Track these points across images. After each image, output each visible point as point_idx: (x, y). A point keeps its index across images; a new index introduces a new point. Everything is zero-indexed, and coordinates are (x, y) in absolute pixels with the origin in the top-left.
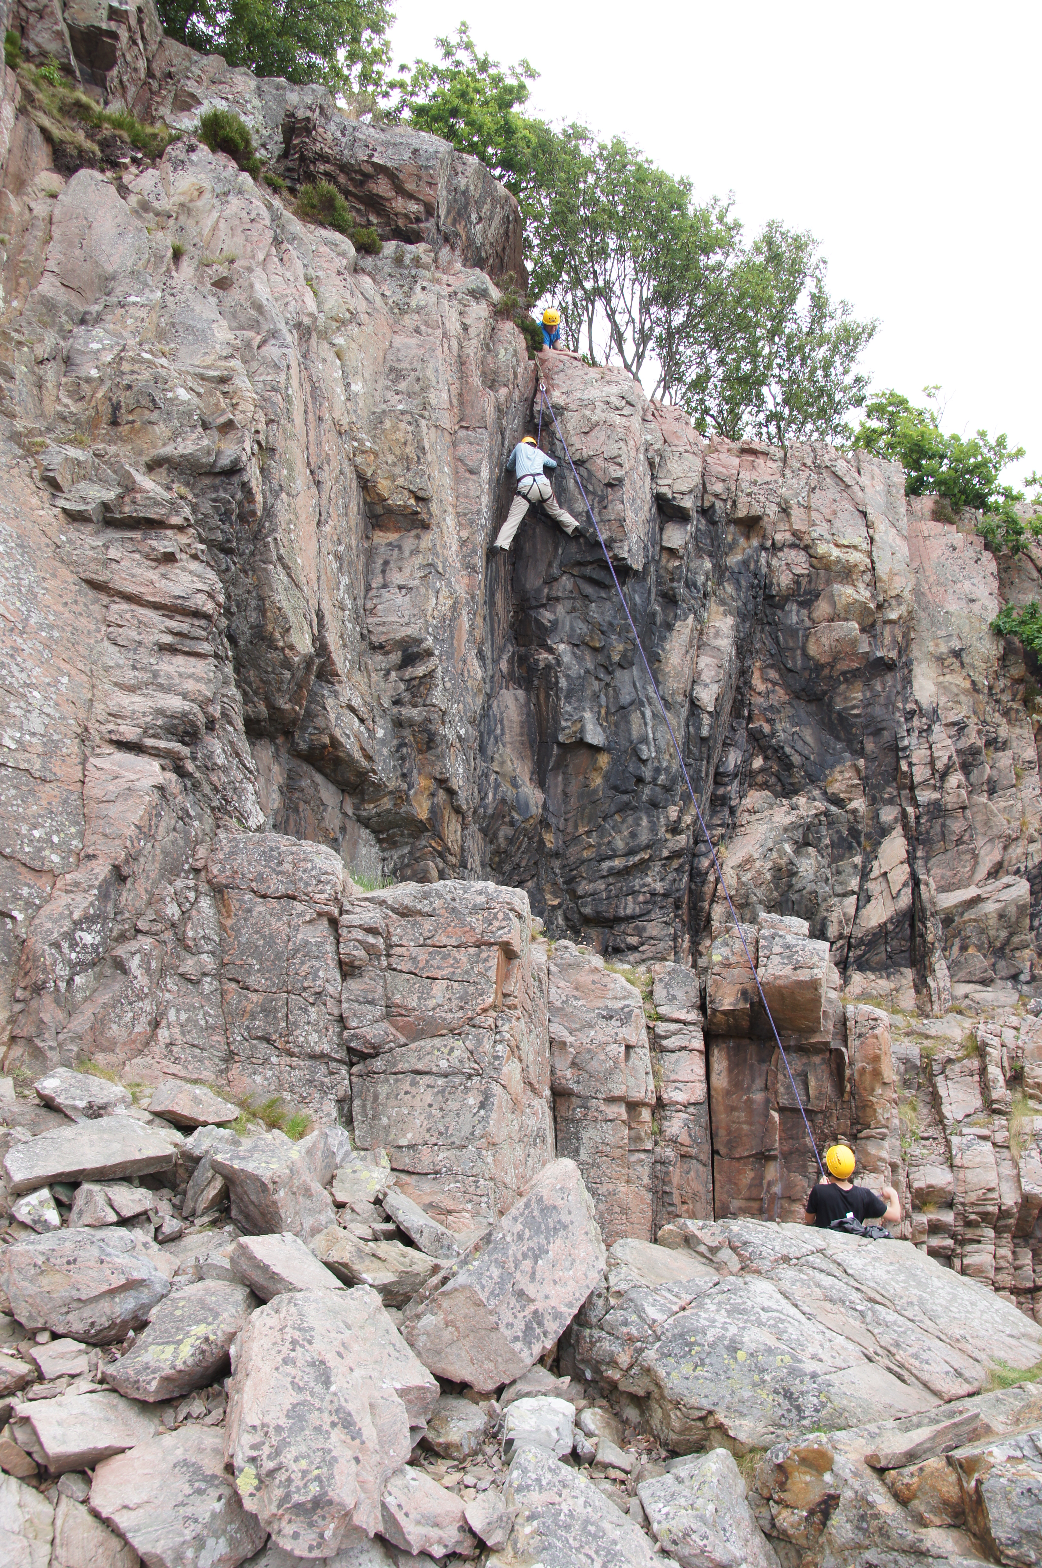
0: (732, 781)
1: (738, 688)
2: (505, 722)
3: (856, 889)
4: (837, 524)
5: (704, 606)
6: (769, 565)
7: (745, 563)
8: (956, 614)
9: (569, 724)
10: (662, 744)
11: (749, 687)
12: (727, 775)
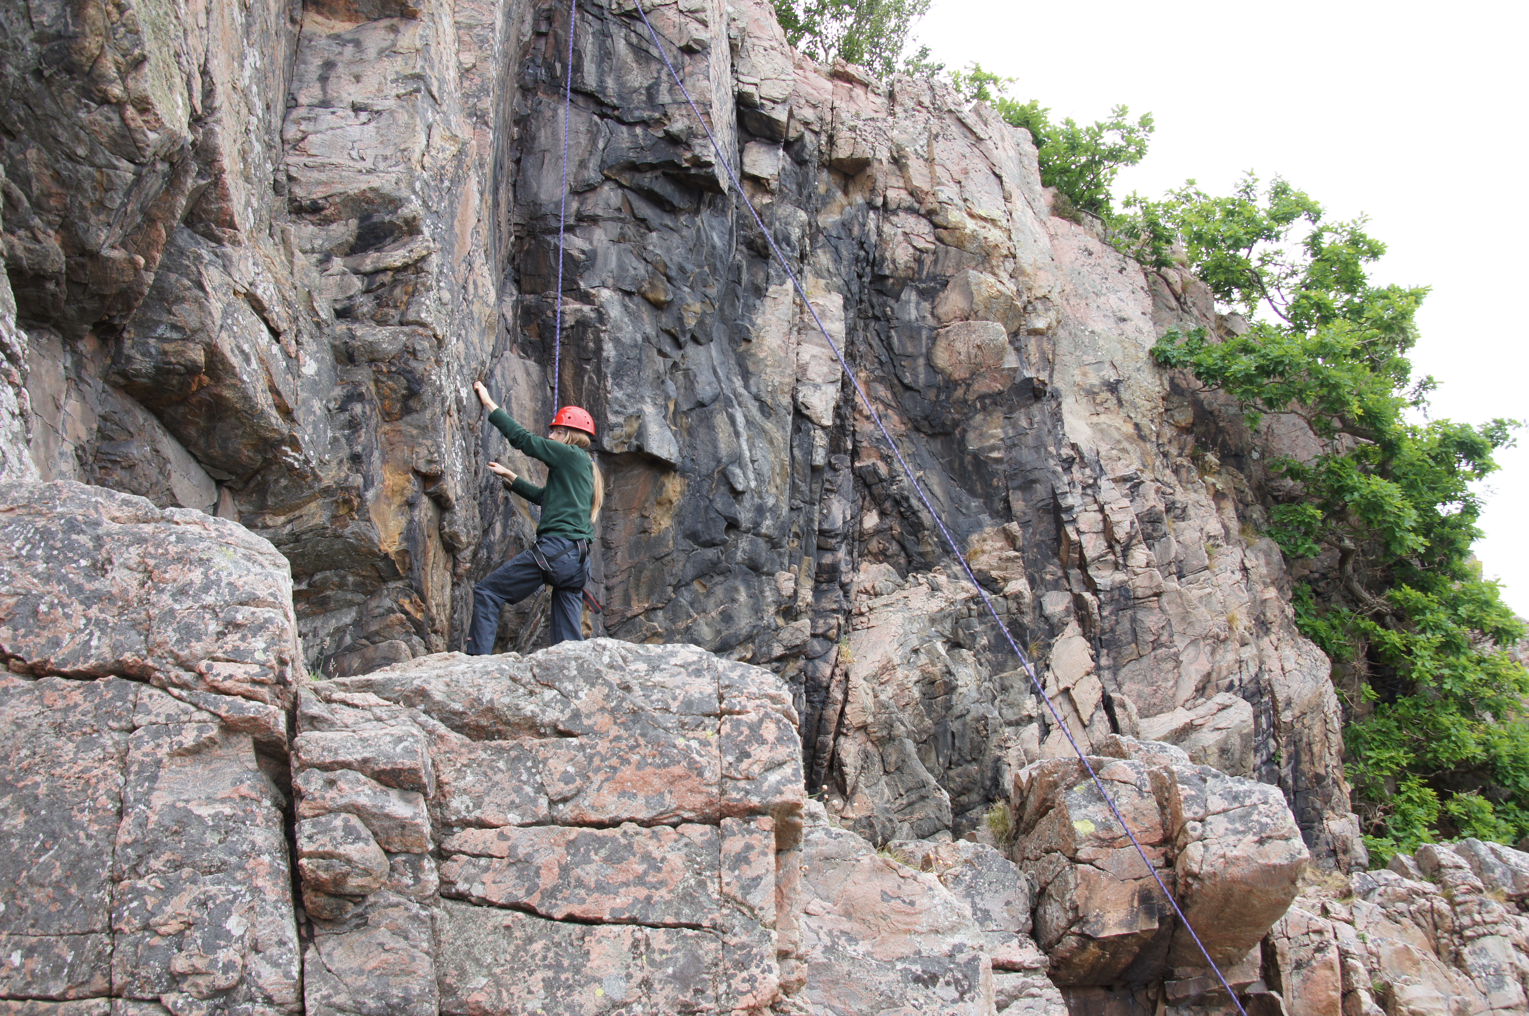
0: (841, 545)
3: (1034, 713)
4: (971, 187)
5: (802, 271)
6: (880, 232)
8: (1104, 335)
9: (621, 419)
10: (766, 469)
11: (854, 408)
12: (837, 535)
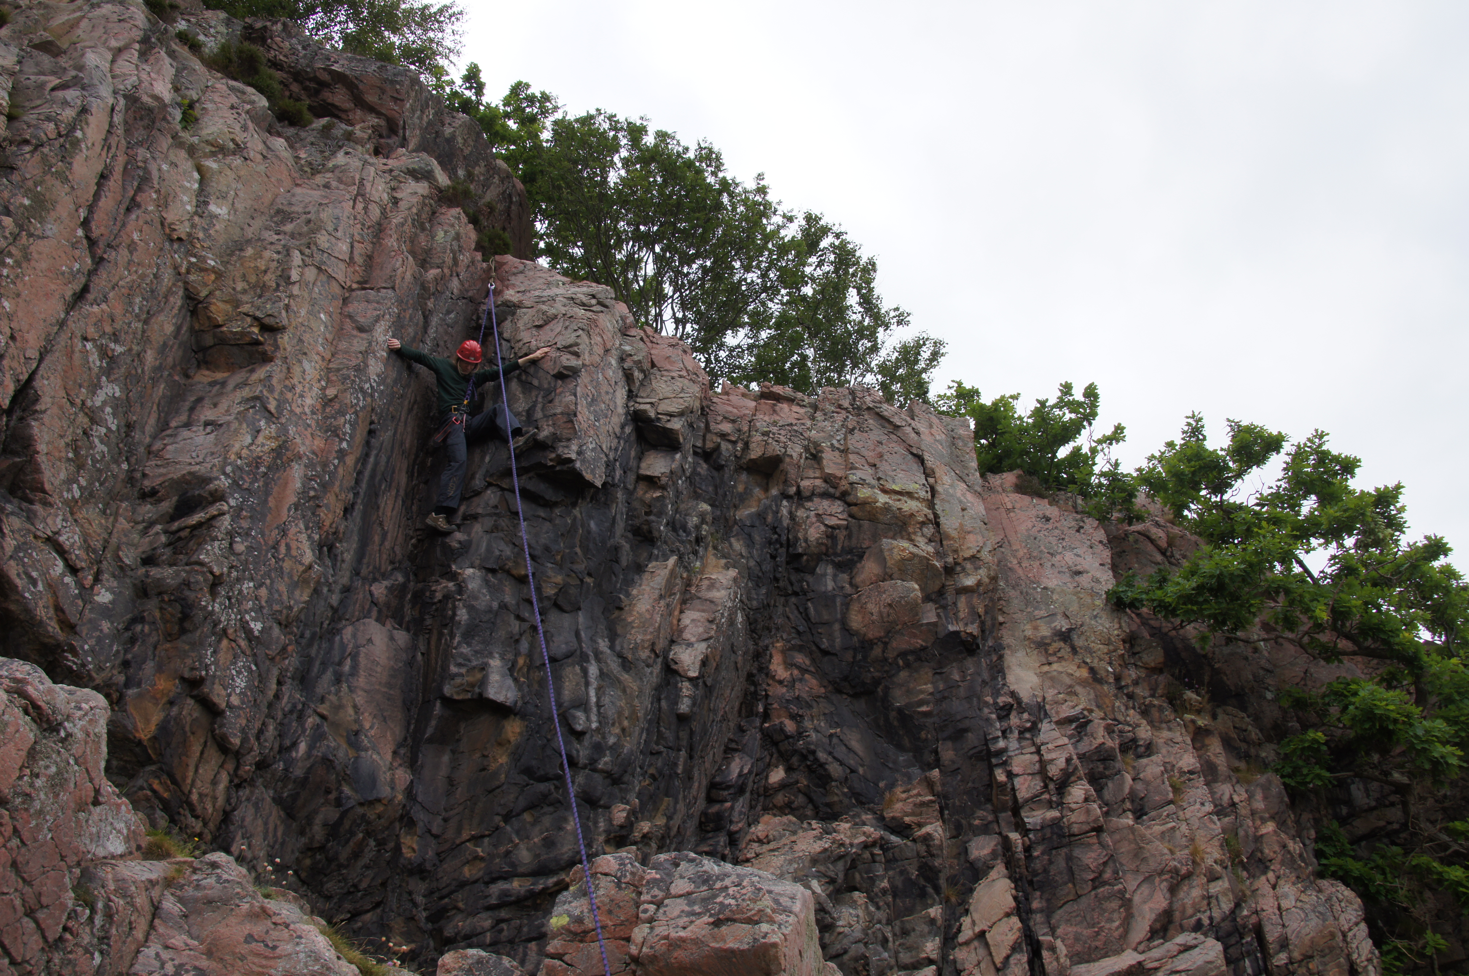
0: (734, 798)
1: (750, 677)
2: (362, 660)
3: (934, 956)
4: (884, 466)
5: (695, 553)
6: (792, 517)
7: (761, 516)
8: (1058, 589)
9: (463, 670)
10: (611, 712)
11: (767, 675)
12: (728, 787)
